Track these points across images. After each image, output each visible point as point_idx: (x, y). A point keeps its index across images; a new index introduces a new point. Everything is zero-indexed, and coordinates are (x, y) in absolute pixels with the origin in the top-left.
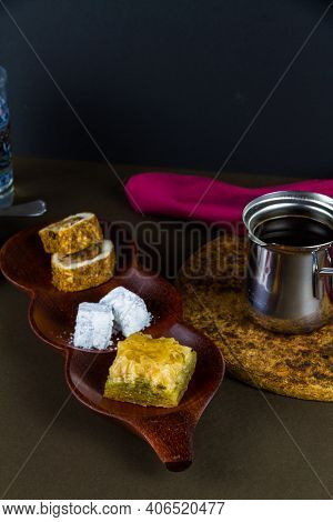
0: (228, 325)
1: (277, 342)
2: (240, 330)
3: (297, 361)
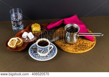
0: (64, 44)
1: (71, 46)
2: (66, 45)
3: (75, 48)
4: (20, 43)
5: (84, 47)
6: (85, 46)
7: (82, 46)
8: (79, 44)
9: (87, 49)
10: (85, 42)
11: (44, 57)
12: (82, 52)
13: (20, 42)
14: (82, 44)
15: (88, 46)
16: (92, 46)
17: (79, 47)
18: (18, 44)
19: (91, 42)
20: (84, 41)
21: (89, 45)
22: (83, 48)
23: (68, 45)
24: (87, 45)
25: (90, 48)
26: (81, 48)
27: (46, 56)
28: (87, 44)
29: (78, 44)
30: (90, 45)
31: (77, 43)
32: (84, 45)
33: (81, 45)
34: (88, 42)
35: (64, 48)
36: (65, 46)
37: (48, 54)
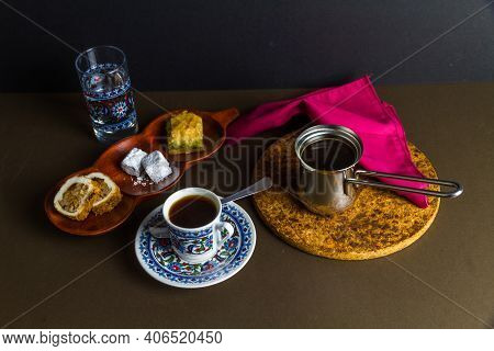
0: (291, 213)
1: (323, 222)
2: (299, 215)
3: (338, 235)
4: (106, 199)
5: (379, 231)
6: (386, 227)
7: (370, 227)
8: (359, 217)
9: (392, 243)
10: (386, 210)
11: (196, 266)
12: (365, 255)
13: (105, 195)
14: (373, 216)
15: (395, 229)
16: (417, 227)
17: (355, 230)
18: (95, 204)
19: (413, 209)
20: (383, 205)
21: (400, 224)
22: (373, 236)
23: (307, 219)
24: (391, 225)
25: (404, 238)
26: (362, 236)
27: (207, 263)
28: (397, 216)
29: (352, 216)
30: (409, 225)
31: (350, 209)
32: (381, 223)
33: (366, 223)
34: (400, 211)
35: (287, 233)
36: (295, 220)
37: (216, 256)
